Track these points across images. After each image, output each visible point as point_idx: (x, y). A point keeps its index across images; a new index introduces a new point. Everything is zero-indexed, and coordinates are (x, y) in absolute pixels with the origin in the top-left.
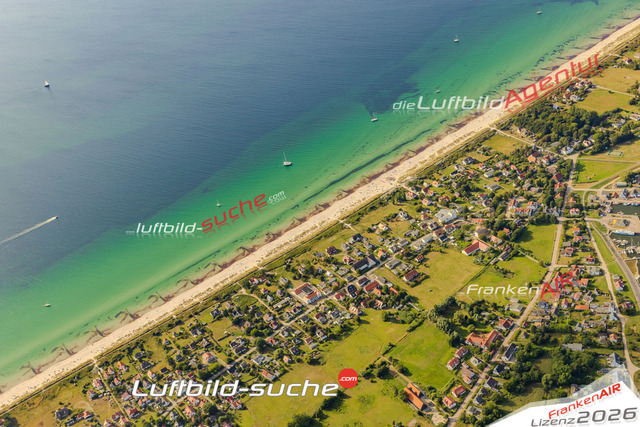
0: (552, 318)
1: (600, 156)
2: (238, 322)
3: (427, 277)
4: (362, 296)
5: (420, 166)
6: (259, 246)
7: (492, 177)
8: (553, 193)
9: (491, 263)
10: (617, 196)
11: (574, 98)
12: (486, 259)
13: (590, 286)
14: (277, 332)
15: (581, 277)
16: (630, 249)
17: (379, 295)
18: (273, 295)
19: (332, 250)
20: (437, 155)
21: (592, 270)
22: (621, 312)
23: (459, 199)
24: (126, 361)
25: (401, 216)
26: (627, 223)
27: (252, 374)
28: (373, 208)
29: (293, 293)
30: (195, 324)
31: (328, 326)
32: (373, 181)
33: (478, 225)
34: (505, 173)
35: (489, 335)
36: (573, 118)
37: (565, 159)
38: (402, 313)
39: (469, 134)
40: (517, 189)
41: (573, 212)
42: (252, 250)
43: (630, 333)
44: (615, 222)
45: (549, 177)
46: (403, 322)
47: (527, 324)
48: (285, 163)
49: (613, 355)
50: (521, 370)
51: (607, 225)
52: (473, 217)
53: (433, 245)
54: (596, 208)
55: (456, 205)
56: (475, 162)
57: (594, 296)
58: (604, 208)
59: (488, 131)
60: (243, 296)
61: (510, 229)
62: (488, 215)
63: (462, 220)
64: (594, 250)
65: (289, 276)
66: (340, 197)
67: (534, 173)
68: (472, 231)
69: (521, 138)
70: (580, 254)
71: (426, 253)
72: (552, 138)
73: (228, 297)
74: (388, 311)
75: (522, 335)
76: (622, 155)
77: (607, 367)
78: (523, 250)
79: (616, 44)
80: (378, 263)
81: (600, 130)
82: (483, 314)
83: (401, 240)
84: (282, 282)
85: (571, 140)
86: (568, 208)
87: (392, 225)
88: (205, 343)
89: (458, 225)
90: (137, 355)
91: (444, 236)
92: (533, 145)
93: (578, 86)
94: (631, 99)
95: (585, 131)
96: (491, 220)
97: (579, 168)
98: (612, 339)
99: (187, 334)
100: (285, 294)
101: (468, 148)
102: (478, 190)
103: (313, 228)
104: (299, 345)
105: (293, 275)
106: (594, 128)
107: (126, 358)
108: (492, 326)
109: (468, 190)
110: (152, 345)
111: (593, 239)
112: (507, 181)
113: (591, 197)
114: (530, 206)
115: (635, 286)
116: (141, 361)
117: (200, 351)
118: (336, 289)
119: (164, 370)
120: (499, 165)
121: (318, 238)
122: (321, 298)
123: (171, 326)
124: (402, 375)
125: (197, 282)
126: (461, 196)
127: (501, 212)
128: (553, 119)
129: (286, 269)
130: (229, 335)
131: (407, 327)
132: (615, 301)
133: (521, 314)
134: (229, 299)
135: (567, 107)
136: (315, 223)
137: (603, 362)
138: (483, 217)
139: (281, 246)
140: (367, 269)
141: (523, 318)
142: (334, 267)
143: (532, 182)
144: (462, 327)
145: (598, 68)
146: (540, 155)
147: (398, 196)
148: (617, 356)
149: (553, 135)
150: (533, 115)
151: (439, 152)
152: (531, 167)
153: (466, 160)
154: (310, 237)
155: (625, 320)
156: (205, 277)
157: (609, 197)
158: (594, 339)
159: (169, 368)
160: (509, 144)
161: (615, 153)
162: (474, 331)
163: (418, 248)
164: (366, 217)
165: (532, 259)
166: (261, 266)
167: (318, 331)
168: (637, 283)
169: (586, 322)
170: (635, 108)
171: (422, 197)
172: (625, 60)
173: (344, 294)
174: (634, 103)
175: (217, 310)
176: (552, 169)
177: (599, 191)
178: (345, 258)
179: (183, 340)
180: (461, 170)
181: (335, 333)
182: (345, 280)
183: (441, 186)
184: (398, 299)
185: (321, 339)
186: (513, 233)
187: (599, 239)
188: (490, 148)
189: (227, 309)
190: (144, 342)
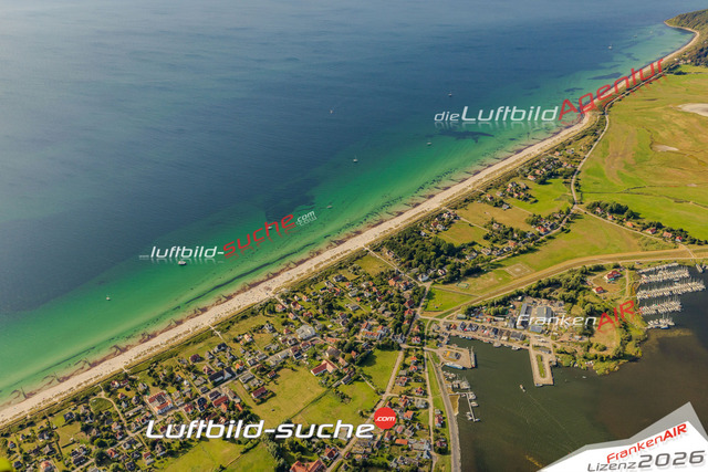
0: (373, 451)
1: (450, 286)
2: (86, 429)
4: (210, 410)
5: (296, 279)
6: (132, 346)
7: (355, 296)
8: (403, 319)
9: (334, 386)
10: (455, 327)
11: (440, 227)
12: (330, 381)
13: (414, 419)
14: (120, 443)
15: (408, 409)
16: (456, 384)
17: (224, 411)
18: (126, 400)
19: (197, 358)
20: (314, 269)
21: (419, 403)
22: (435, 451)
23: (322, 316)
25: (267, 328)
26: (458, 356)
28: (244, 317)
29: (147, 401)
30: (45, 426)
32: (252, 289)
33: (331, 344)
35: (314, 463)
36: (433, 247)
37: (420, 285)
39: (345, 252)
40: (373, 312)
41: (415, 340)
42: (124, 350)
44: (448, 353)
45: (402, 303)
47: (350, 454)
51: (441, 357)
52: (329, 336)
53: (287, 361)
54: (436, 338)
55: (317, 322)
56: (344, 280)
57: (415, 430)
58: (443, 338)
59: (361, 250)
60: (101, 400)
61: (357, 352)
62: (343, 335)
63: (319, 338)
64: (425, 381)
65: (150, 381)
66: (219, 303)
67: (391, 297)
68: (324, 351)
69: (388, 261)
70: (413, 384)
71: (279, 369)
72: (413, 264)
73: (86, 399)
75: (342, 467)
76: (468, 287)
78: (365, 375)
79: (484, 181)
80: (233, 375)
81: (455, 260)
83: (260, 353)
84: (141, 388)
85: (428, 268)
86: (411, 336)
87: (256, 336)
88: (47, 449)
89: (314, 343)
91: (299, 354)
92: (396, 268)
93: (445, 216)
94: (485, 234)
95: (441, 261)
96: (343, 341)
97: (430, 296)
99: (35, 437)
100: (140, 401)
101: (341, 266)
103: (185, 333)
104: (137, 459)
105: (154, 380)
106: (449, 258)
108: (319, 454)
109: (330, 308)
111: (426, 370)
112: (367, 302)
113: (434, 326)
114: (379, 330)
115: (452, 423)
117: (41, 458)
118: (188, 401)
120: (364, 285)
121: (187, 344)
122: (171, 409)
123: (22, 427)
125: (61, 380)
126: (323, 313)
127: (354, 333)
128: (417, 246)
129: (149, 373)
130: (74, 442)
131: (242, 448)
132: (432, 438)
133: (347, 444)
134: (87, 402)
135: (433, 235)
136: (190, 327)
138: (337, 337)
139: (151, 349)
140: (223, 381)
141: (347, 447)
142: (192, 377)
143: (387, 306)
144: (292, 454)
145: (465, 201)
146: (400, 279)
147: (268, 307)
149: (414, 261)
150: (402, 239)
151: (316, 266)
152: (389, 292)
153: (336, 277)
154: (180, 342)
155: (437, 458)
156: (72, 375)
157: (449, 329)
160: (376, 266)
161: (463, 284)
162: (301, 460)
163: (272, 364)
164: (236, 325)
165: (370, 385)
166: (127, 368)
167: (158, 446)
168: (454, 420)
169: (402, 458)
170: (487, 243)
171: (290, 311)
172: (488, 196)
173: (193, 407)
174: (487, 238)
175: (71, 414)
176: (407, 294)
177: (442, 321)
178: (205, 367)
179: (28, 444)
180: (330, 286)
181: (174, 449)
182: (199, 391)
183: (309, 301)
184: (241, 417)
185: (159, 455)
186: (359, 357)
187: (431, 370)
188: (360, 268)
189: (81, 413)
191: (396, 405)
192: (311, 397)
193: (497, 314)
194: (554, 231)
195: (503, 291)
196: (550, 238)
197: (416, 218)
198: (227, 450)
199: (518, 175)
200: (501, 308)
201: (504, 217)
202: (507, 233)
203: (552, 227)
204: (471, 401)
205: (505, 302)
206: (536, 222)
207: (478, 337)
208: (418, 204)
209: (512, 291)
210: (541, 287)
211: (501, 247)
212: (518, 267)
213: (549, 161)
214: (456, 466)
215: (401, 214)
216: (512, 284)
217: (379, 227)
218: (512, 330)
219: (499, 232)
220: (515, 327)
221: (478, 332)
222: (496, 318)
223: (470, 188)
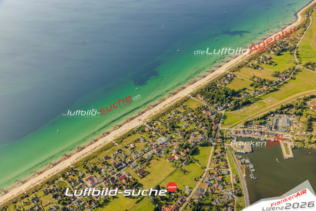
0: (203, 197)
1: (235, 111)
2: (55, 197)
3: (149, 173)
4: (117, 183)
5: (154, 114)
6: (73, 154)
7: (185, 120)
8: (212, 130)
9: (179, 166)
10: (240, 132)
11: (226, 82)
12: (177, 164)
13: (223, 180)
14: (73, 202)
15: (219, 175)
16: (243, 161)
17: (125, 183)
18: (74, 181)
19: (107, 158)
20: (162, 108)
21: (224, 171)
22: (235, 195)
23: (169, 132)
25: (142, 140)
26: (242, 147)
28: (129, 135)
29: (84, 181)
30: (34, 197)
31: (98, 199)
32: (132, 121)
33: (176, 146)
34: (192, 119)
35: (173, 206)
36: (224, 92)
37: (219, 112)
39: (178, 98)
40: (196, 127)
41: (219, 140)
42: (69, 156)
43: (238, 206)
44: (237, 146)
45: (211, 122)
46: (134, 198)
47: (191, 200)
51: (234, 148)
52: (174, 141)
53: (154, 156)
54: (230, 139)
55: (167, 135)
56: (179, 113)
57: (224, 185)
58: (234, 138)
59: (186, 97)
60: (61, 182)
61: (190, 148)
62: (181, 141)
63: (169, 143)
64: (226, 161)
65: (84, 171)
66: (115, 129)
67: (204, 119)
68: (173, 150)
69: (201, 101)
70: (220, 162)
71: (150, 160)
72: (214, 102)
73: (53, 181)
75: (188, 206)
76: (244, 111)
78: (195, 160)
79: (247, 56)
80: (127, 165)
81: (236, 98)
82: (172, 194)
83: (140, 153)
84: (80, 174)
85: (222, 103)
86: (217, 138)
87: (137, 144)
88: (37, 208)
89: (167, 145)
91: (159, 152)
92: (205, 105)
93: (229, 76)
94: (251, 83)
95: (229, 99)
96: (182, 144)
97: (225, 117)
98: (229, 210)
99: (30, 203)
100: (81, 181)
101: (177, 105)
102: (178, 127)
103: (100, 145)
104: (83, 210)
105: (86, 170)
106: (233, 97)
108: (175, 201)
109: (173, 127)
110: (11, 209)
111: (227, 155)
112: (192, 123)
113: (228, 133)
114: (200, 137)
115: (243, 180)
118: (105, 179)
120: (189, 115)
121: (101, 151)
122: (97, 183)
123: (22, 198)
125: (39, 174)
126: (170, 130)
127: (187, 139)
128: (215, 92)
129: (84, 167)
130: (50, 204)
131: (136, 200)
132: (233, 188)
133: (189, 195)
134: (54, 183)
135: (223, 86)
136: (102, 142)
138: (178, 142)
139: (83, 155)
140: (122, 168)
141: (190, 197)
142: (106, 167)
143: (203, 124)
144: (161, 201)
145: (238, 68)
146: (208, 110)
147: (141, 129)
149: (215, 100)
150: (207, 89)
151: (164, 107)
152: (203, 117)
153: (175, 112)
154: (97, 150)
155: (236, 199)
156: (45, 171)
157: (236, 133)
158: (221, 209)
160: (195, 104)
161: (241, 110)
162: (167, 204)
163: (146, 157)
164: (125, 140)
165: (198, 164)
166: (73, 165)
167: (93, 202)
168: (244, 179)
169: (218, 200)
170: (252, 88)
171: (153, 130)
172: (250, 64)
173: (108, 182)
174: (252, 85)
175: (47, 190)
176: (213, 117)
177: (232, 130)
178: (112, 162)
179: (27, 206)
180: (172, 116)
181: (101, 203)
182: (110, 174)
183: (162, 125)
184: (133, 185)
185: (94, 207)
186: (191, 151)
187: (229, 155)
188: (186, 106)
189: (51, 189)
190: (7, 207)
191: (213, 174)
192: (168, 173)
193: (261, 124)
194: (287, 79)
195: (263, 112)
196: (285, 83)
197: (213, 78)
198: (128, 202)
199: (265, 52)
200: (263, 121)
201: (260, 74)
202: (262, 82)
203: (286, 77)
204: (251, 169)
205: (265, 117)
206: (277, 75)
207: (252, 136)
208: (213, 71)
209: (268, 112)
210: (283, 108)
211: (260, 90)
212: (270, 99)
213: (282, 43)
214: (247, 202)
215: (205, 76)
216: (267, 108)
217: (194, 84)
218: (270, 132)
219: (258, 82)
220: (271, 130)
221: (252, 134)
222: (261, 126)
223: (240, 61)
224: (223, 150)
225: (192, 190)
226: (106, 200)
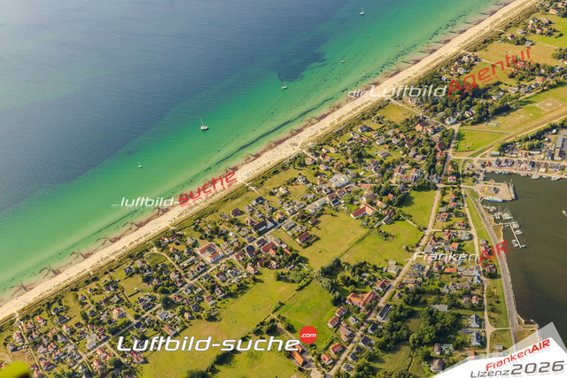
0: (424, 280)
1: (479, 126)
2: (147, 280)
3: (318, 239)
4: (259, 256)
5: (320, 133)
6: (173, 207)
7: (383, 144)
8: (435, 161)
9: (375, 226)
10: (490, 164)
11: (461, 70)
12: (371, 222)
13: (460, 250)
14: (181, 289)
15: (452, 241)
16: (497, 215)
17: (274, 256)
18: (178, 253)
19: (237, 212)
20: (336, 123)
21: (463, 235)
22: (485, 276)
23: (352, 165)
24: (45, 315)
25: (300, 181)
26: (496, 191)
27: (155, 330)
28: (276, 172)
29: (199, 253)
30: (109, 280)
31: (226, 284)
32: (278, 146)
33: (367, 190)
34: (395, 141)
35: (368, 295)
37: (448, 128)
38: (293, 273)
39: (366, 103)
40: (404, 157)
41: (451, 179)
42: (166, 211)
43: (491, 295)
44: (486, 189)
45: (432, 146)
46: (293, 282)
47: (402, 285)
48: (202, 128)
49: (473, 316)
50: (392, 329)
51: (479, 193)
52: (363, 182)
53: (325, 208)
54: (471, 176)
55: (349, 171)
56: (369, 130)
58: (478, 176)
59: (382, 100)
60: (154, 254)
61: (394, 194)
62: (377, 181)
63: (353, 185)
64: (466, 216)
65: (197, 235)
66: (248, 161)
67: (419, 141)
68: (361, 196)
69: (411, 107)
70: (454, 219)
71: (319, 215)
72: (438, 109)
74: (280, 271)
75: (396, 296)
76: (498, 125)
77: (468, 327)
78: (404, 215)
79: (502, 20)
80: (276, 224)
81: (481, 101)
82: (364, 275)
83: (298, 203)
84: (190, 242)
85: (454, 111)
86: (446, 175)
87: (291, 189)
88: (116, 299)
89: (349, 190)
90: (55, 310)
91: (336, 201)
92: (421, 114)
93: (465, 59)
94: (510, 72)
95: (468, 103)
96: (378, 186)
97: (460, 137)
98: (474, 301)
99: (102, 290)
100: (191, 253)
101: (364, 117)
102: (369, 156)
103: (221, 191)
104: (199, 302)
105: (200, 234)
106: (475, 99)
107: (45, 312)
108: (371, 286)
109: (360, 157)
110: (69, 300)
111: (466, 205)
112: (396, 148)
113: (468, 165)
114: (413, 173)
116: (58, 315)
117: (111, 307)
118: (237, 249)
119: (78, 324)
120: (390, 133)
121: (225, 200)
122: (223, 257)
123: (87, 282)
124: (287, 332)
125: (113, 241)
126: (354, 162)
127: (388, 178)
129: (194, 229)
130: (138, 292)
131: (296, 286)
132: (480, 265)
133: (397, 276)
134: (142, 257)
137: (464, 322)
138: (371, 183)
139: (192, 207)
140: (266, 231)
141: (398, 279)
142: (237, 228)
143: (417, 150)
144: (345, 288)
145: (484, 43)
146: (427, 124)
147: (299, 161)
148: (477, 317)
149: (439, 106)
151: (339, 119)
152: (417, 137)
153: (361, 128)
154: (218, 199)
155: (487, 282)
156: (122, 236)
157: (483, 166)
158: (459, 300)
159: (83, 322)
160: (400, 113)
161: (492, 123)
162: (354, 292)
163: (311, 211)
164: (269, 180)
165: (411, 223)
166: (173, 225)
167: (217, 289)
169: (453, 284)
170: (513, 82)
171: (320, 163)
172: (508, 35)
173: (243, 254)
175: (130, 268)
176: (436, 138)
177: (475, 160)
178: (247, 219)
179: (97, 296)
180: (356, 137)
181: (232, 291)
182: (245, 240)
183: (338, 152)
184: (290, 260)
185: (220, 297)
186: (397, 199)
187: (471, 205)
188: (384, 117)
189: (139, 266)
190: (62, 297)
191: (440, 239)
192: (354, 238)
193: (532, 148)
195: (536, 126)
197: (435, 64)
198: (283, 289)
199: (538, 10)
200: (536, 142)
202: (533, 70)
204: (515, 230)
205: (540, 136)
206: (563, 55)
207: (515, 172)
208: (434, 51)
209: (545, 126)
211: (528, 84)
212: (548, 102)
214: (507, 288)
215: (418, 61)
216: (544, 118)
217: (397, 76)
218: (550, 162)
219: (525, 70)
220: (553, 159)
221: (514, 166)
222: (531, 152)
223: (488, 30)
224: (458, 197)
225: (401, 267)
226: (242, 285)
